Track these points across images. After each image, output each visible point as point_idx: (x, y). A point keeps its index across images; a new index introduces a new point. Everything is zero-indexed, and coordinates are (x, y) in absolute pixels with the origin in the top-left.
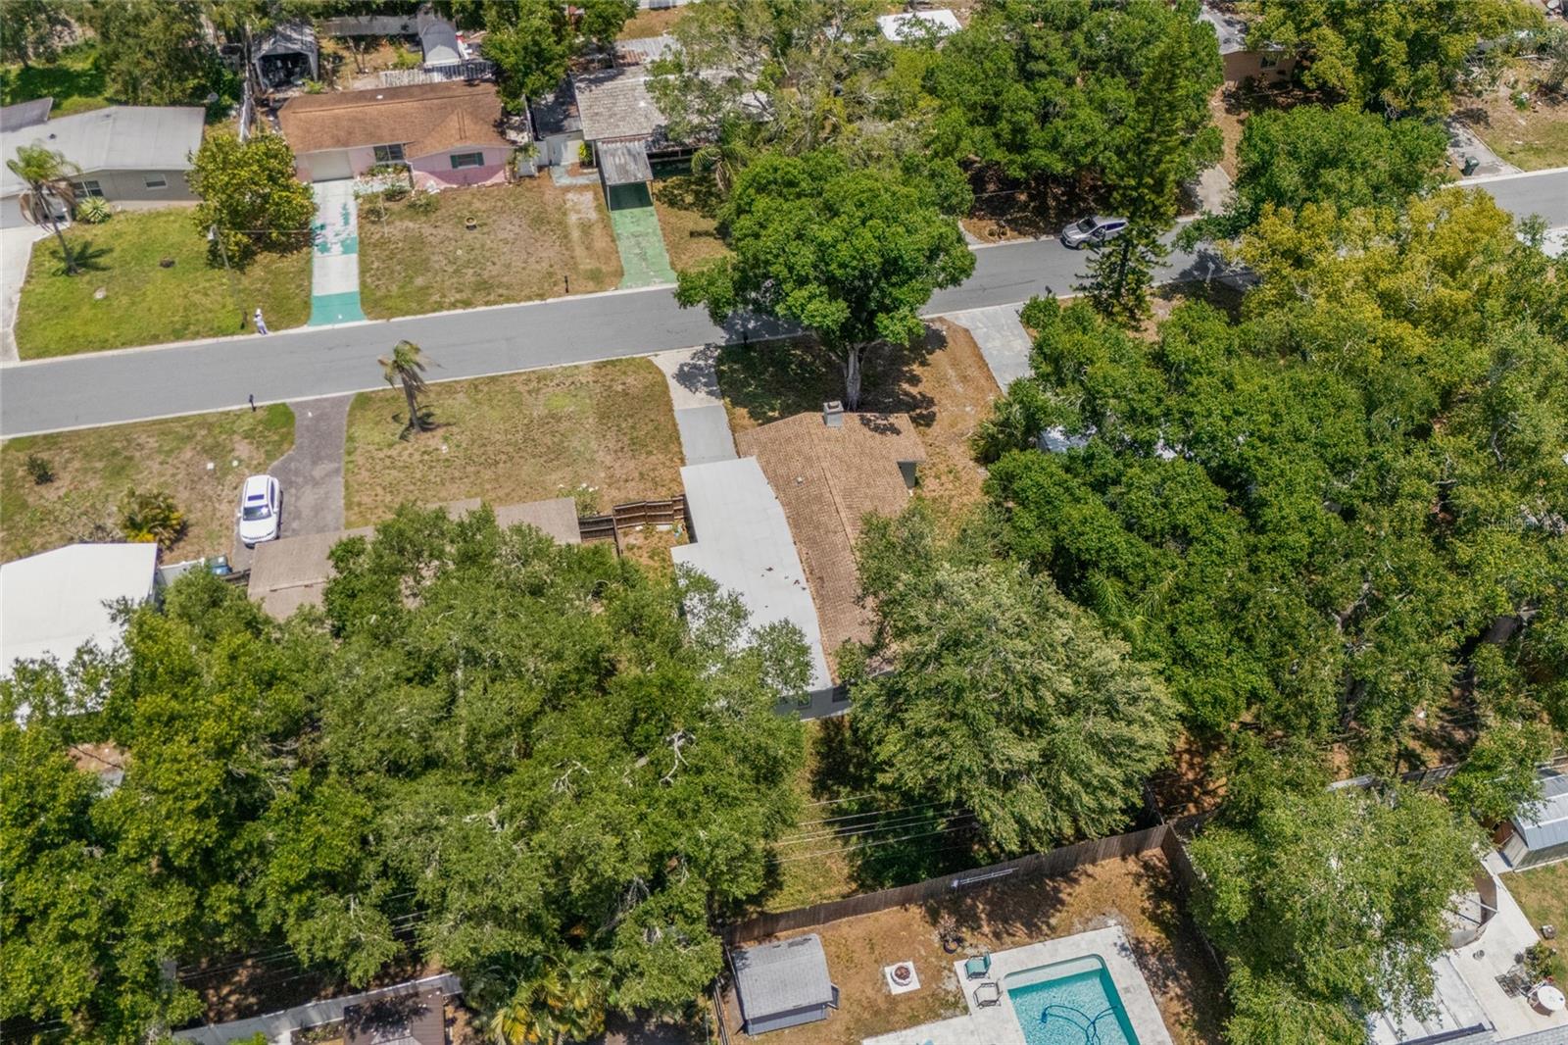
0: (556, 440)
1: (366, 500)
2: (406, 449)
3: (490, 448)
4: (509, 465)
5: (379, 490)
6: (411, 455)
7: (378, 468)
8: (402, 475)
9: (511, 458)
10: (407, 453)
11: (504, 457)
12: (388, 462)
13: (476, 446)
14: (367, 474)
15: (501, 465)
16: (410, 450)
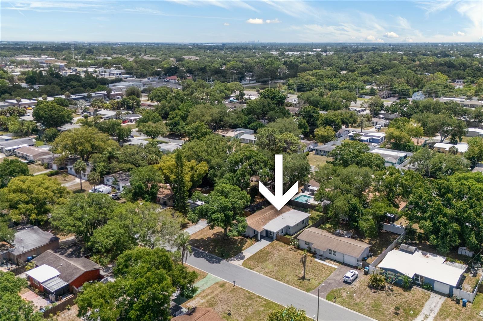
0: (280, 262)
1: (328, 271)
5: (323, 272)
7: (319, 275)
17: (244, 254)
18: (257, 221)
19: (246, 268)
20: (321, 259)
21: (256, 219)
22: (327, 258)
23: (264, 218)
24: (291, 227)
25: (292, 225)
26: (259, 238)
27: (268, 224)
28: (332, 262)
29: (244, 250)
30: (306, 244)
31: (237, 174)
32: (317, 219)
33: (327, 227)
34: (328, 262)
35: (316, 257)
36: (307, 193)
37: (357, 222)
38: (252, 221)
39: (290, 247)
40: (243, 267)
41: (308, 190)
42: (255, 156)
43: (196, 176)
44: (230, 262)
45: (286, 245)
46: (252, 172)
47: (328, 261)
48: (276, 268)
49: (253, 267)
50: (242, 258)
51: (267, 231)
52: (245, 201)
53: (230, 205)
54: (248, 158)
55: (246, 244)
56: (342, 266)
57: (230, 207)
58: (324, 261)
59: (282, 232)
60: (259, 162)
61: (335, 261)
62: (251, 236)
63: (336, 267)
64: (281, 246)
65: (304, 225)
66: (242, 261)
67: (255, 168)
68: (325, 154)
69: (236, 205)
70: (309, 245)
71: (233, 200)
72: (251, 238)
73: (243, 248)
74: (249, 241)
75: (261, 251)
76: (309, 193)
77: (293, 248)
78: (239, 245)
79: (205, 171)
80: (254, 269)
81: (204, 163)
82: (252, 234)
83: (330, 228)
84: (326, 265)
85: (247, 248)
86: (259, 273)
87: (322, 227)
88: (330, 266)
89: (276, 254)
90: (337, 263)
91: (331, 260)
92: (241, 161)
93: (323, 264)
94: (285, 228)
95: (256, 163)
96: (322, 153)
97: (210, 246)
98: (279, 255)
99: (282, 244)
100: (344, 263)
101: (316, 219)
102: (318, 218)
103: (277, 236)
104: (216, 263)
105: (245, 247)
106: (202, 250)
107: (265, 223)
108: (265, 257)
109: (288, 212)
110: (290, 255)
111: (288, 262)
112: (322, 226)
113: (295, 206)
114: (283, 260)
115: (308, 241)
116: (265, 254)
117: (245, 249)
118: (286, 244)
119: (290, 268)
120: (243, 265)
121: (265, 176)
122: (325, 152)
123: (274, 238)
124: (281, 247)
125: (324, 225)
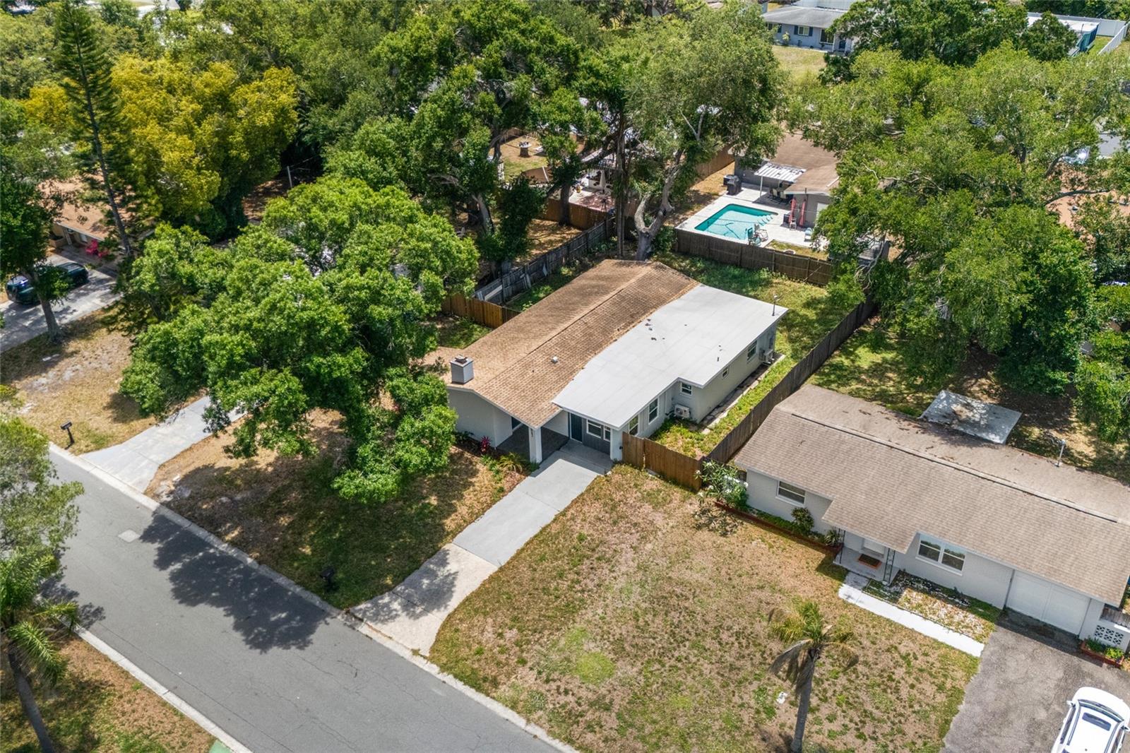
0: (649, 617)
1: (930, 689)
2: (831, 735)
3: (729, 659)
4: (728, 622)
5: (904, 692)
6: (831, 719)
7: (886, 728)
8: (862, 694)
9: (718, 629)
10: (835, 726)
11: (725, 636)
12: (868, 730)
13: (742, 674)
14: (906, 728)
15: (736, 628)
16: (827, 726)
17: (452, 567)
18: (526, 366)
19: (449, 679)
20: (873, 588)
21: (522, 350)
22: (906, 579)
23: (563, 345)
24: (697, 388)
25: (701, 375)
26: (536, 453)
27: (580, 376)
28: (943, 609)
29: (454, 534)
30: (781, 492)
31: (420, 126)
32: (810, 322)
33: (865, 365)
34: (919, 610)
35: (841, 575)
36: (748, 196)
37: (1069, 365)
38: (498, 365)
39: (693, 506)
40: (433, 669)
41: (755, 183)
42: (512, 24)
43: (238, 138)
44: (364, 629)
45: (677, 493)
46: (498, 110)
47: (917, 597)
48: (627, 670)
49: (491, 671)
50: (437, 596)
51: (576, 422)
52: (439, 280)
53: (338, 314)
54: (477, 39)
55: (469, 496)
56: (1006, 637)
57: (336, 328)
58: (894, 599)
59: (653, 415)
60: (533, 56)
61: (953, 596)
62: (496, 442)
63: (974, 648)
64: (649, 497)
65: (755, 362)
66: (433, 621)
67: (513, 85)
68: (796, 38)
69: (378, 311)
70: (802, 500)
71: (363, 280)
72: (496, 454)
73: (449, 523)
74: (484, 472)
75: (543, 536)
76: (756, 194)
77: (715, 512)
78: (433, 500)
79: (282, 112)
80: (495, 683)
81: (275, 76)
82: (498, 435)
83: (878, 371)
84: (912, 634)
85: (475, 516)
86: (520, 721)
87: (839, 367)
88: (937, 644)
89: (627, 561)
90: (971, 618)
91: (931, 588)
92: (445, 57)
93: (896, 628)
94: (664, 394)
95: (517, 60)
96: (785, 37)
97: (280, 513)
98: (642, 568)
99: (652, 483)
100: (1006, 611)
101: (806, 325)
102: (811, 314)
103: (624, 446)
104: (284, 641)
105: (463, 510)
106: (233, 543)
107: (565, 374)
108: (564, 585)
109: (676, 303)
110: (699, 560)
111: (692, 613)
112: (839, 359)
113: (705, 259)
114: (661, 602)
115: (797, 481)
116: (563, 564)
117: (460, 528)
118: (676, 482)
119: (706, 668)
120: (435, 655)
121: (564, 126)
122: (797, 29)
123: (616, 453)
124: (647, 508)
125: (848, 354)
